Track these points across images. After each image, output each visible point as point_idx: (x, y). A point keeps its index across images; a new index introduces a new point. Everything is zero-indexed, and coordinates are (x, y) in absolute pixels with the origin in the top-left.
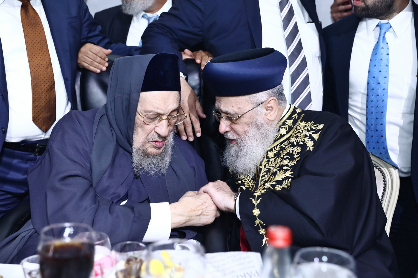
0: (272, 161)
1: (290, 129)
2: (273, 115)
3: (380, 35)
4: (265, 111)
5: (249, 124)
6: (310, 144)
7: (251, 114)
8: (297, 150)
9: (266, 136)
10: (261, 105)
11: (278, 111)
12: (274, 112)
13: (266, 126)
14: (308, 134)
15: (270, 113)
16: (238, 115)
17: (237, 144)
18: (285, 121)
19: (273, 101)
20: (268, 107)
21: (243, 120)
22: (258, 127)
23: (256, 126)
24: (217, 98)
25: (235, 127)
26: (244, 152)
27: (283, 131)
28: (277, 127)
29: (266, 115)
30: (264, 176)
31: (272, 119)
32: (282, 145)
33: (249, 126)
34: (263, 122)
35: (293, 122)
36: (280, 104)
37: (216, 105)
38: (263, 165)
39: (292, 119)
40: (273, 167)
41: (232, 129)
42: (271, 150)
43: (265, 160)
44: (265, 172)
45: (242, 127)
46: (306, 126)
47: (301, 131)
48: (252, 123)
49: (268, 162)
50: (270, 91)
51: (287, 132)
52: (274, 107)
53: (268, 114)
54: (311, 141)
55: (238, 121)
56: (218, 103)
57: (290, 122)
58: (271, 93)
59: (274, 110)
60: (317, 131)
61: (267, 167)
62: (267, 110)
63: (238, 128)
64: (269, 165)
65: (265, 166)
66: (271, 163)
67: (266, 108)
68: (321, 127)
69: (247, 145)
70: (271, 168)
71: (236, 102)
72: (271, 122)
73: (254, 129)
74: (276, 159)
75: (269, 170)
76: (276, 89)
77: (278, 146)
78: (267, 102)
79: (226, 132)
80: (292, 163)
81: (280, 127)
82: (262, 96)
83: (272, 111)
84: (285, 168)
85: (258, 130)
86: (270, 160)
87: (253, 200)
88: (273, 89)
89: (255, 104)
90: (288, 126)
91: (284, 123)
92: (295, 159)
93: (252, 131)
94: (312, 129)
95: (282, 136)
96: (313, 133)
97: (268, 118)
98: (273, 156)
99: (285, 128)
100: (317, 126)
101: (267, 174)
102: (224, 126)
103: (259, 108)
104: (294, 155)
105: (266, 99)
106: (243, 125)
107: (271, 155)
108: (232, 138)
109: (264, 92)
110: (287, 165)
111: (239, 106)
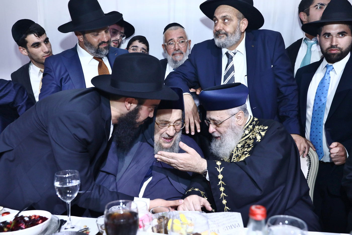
0: (239, 150)
1: (251, 131)
2: (241, 122)
3: (326, 72)
4: (236, 119)
5: (227, 127)
6: (259, 138)
7: (229, 121)
8: (252, 141)
9: (237, 134)
10: (234, 116)
11: (244, 120)
12: (242, 120)
13: (237, 128)
14: (258, 132)
15: (239, 120)
16: (221, 121)
17: (221, 139)
18: (248, 126)
19: (241, 113)
20: (238, 117)
21: (223, 124)
22: (233, 129)
23: (232, 128)
24: (208, 112)
25: (218, 129)
26: (224, 144)
27: (247, 132)
28: (244, 129)
29: (237, 121)
30: (234, 158)
31: (240, 124)
32: (246, 141)
33: (227, 128)
34: (235, 126)
35: (252, 127)
36: (245, 115)
37: (207, 116)
38: (234, 152)
39: (252, 124)
40: (240, 153)
41: (216, 130)
42: (240, 143)
43: (236, 149)
44: (235, 156)
45: (223, 129)
46: (259, 128)
47: (255, 131)
48: (229, 126)
49: (237, 150)
50: (239, 107)
51: (249, 133)
52: (242, 117)
53: (238, 121)
54: (259, 136)
55: (220, 125)
56: (208, 115)
57: (251, 127)
58: (240, 108)
59: (242, 119)
60: (263, 130)
61: (236, 153)
62: (238, 119)
63: (221, 129)
64: (237, 152)
65: (235, 153)
66: (239, 151)
67: (237, 118)
68: (266, 128)
69: (226, 140)
70: (239, 154)
71: (220, 114)
72: (240, 126)
73: (231, 130)
74: (242, 149)
75: (238, 155)
76: (243, 106)
77: (244, 141)
78: (238, 114)
79: (213, 132)
80: (249, 149)
81: (245, 129)
82: (235, 110)
83: (240, 119)
84: (245, 153)
85: (233, 130)
86: (239, 149)
87: (218, 169)
88: (241, 106)
89: (231, 115)
90: (250, 129)
91: (248, 127)
92: (251, 147)
93: (229, 131)
94: (261, 129)
95: (246, 135)
96: (261, 131)
97: (238, 123)
98: (240, 147)
99: (248, 130)
100: (264, 127)
101: (236, 158)
102: (212, 129)
103: (233, 117)
104: (250, 145)
105: (237, 112)
106: (223, 128)
107: (239, 146)
108: (218, 136)
109: (236, 108)
110: (246, 151)
111: (221, 116)
